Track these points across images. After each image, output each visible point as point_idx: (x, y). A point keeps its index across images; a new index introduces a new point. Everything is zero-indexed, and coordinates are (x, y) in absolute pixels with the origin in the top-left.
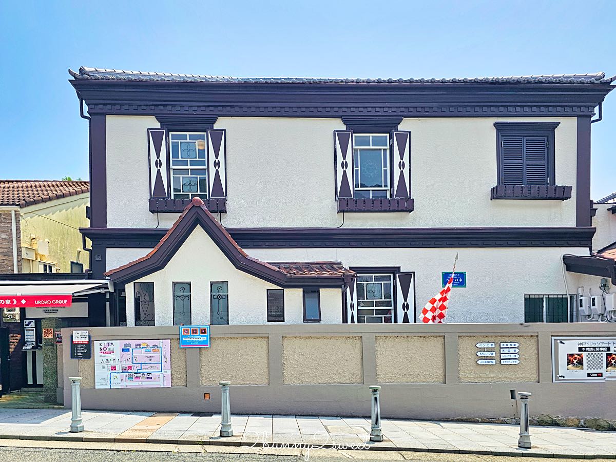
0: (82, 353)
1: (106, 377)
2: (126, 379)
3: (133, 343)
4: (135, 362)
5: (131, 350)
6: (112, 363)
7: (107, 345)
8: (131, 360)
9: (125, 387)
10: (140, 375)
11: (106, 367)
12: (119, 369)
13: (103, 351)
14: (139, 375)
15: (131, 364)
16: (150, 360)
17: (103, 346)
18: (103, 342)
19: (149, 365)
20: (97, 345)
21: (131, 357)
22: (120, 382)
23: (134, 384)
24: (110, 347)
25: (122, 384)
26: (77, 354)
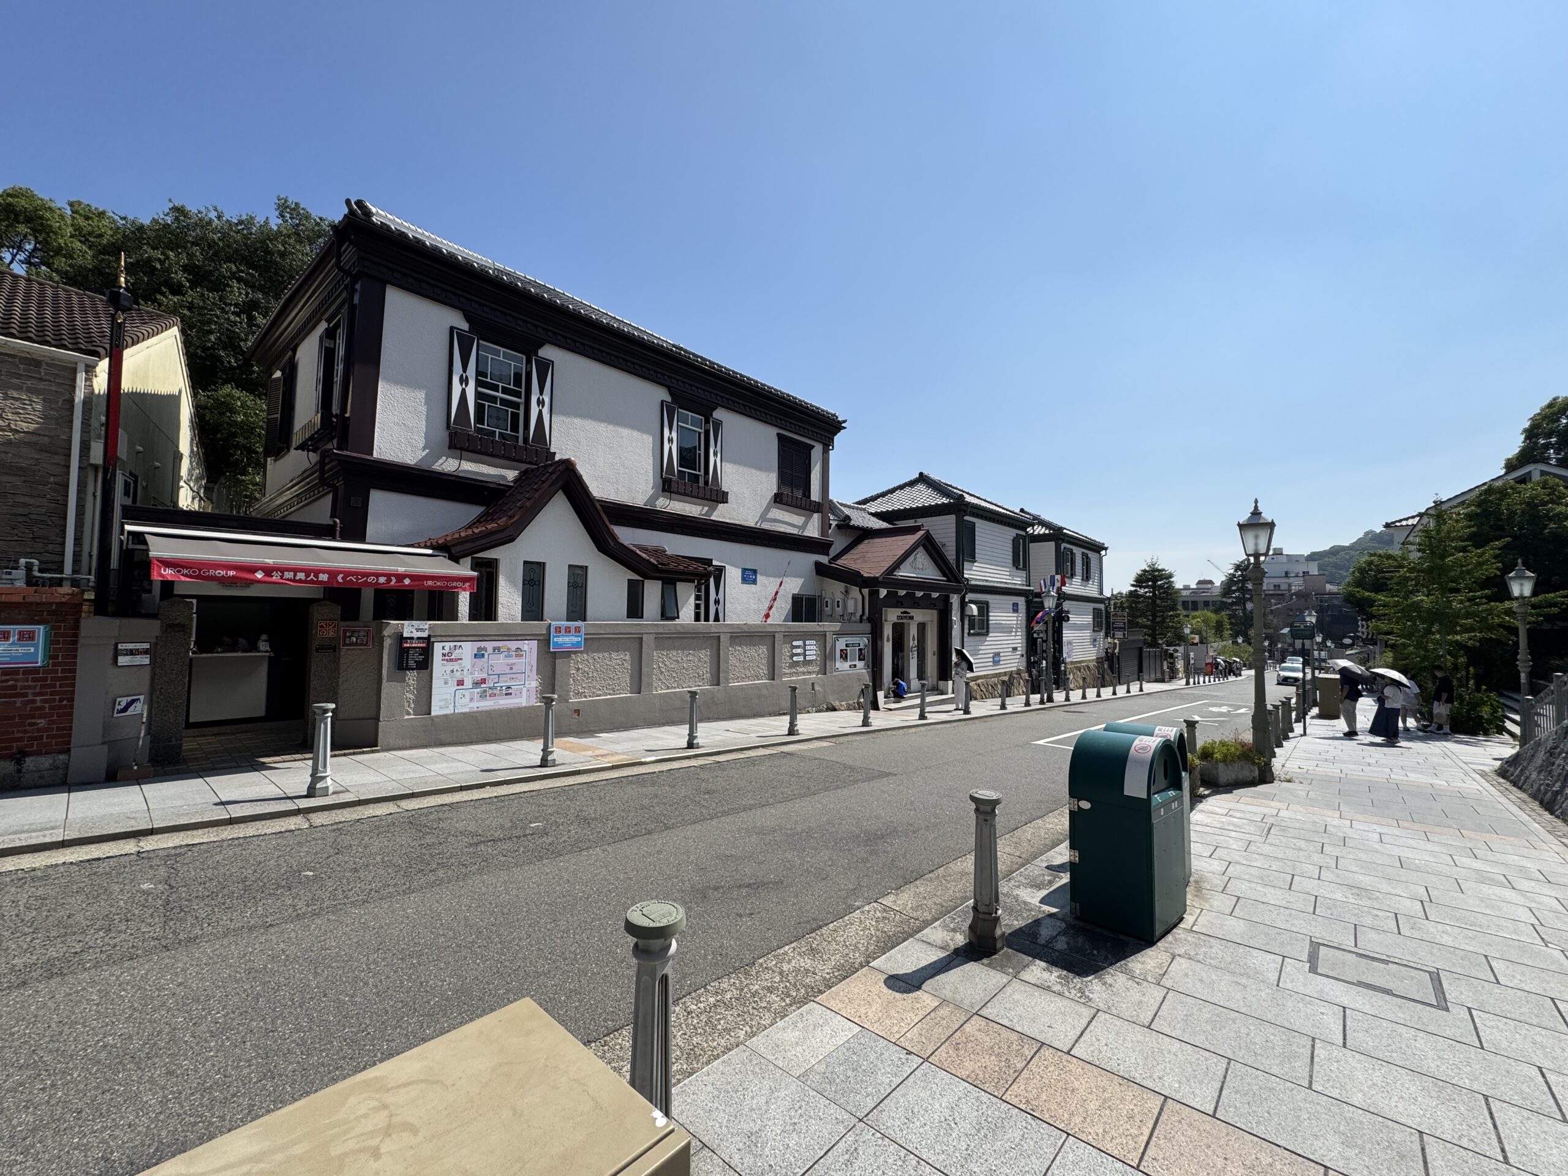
0: (416, 662)
1: (449, 698)
2: (476, 697)
3: (489, 645)
4: (490, 672)
5: (486, 656)
6: (458, 675)
7: (453, 648)
8: (485, 670)
9: (475, 709)
10: (497, 692)
11: (450, 682)
12: (468, 683)
13: (447, 657)
14: (495, 691)
15: (485, 676)
16: (511, 669)
17: (447, 650)
18: (447, 645)
19: (509, 676)
20: (438, 649)
21: (486, 665)
22: (468, 703)
23: (488, 704)
24: (457, 651)
25: (471, 705)
26: (407, 663)
